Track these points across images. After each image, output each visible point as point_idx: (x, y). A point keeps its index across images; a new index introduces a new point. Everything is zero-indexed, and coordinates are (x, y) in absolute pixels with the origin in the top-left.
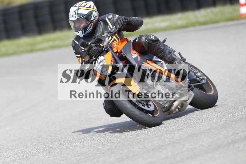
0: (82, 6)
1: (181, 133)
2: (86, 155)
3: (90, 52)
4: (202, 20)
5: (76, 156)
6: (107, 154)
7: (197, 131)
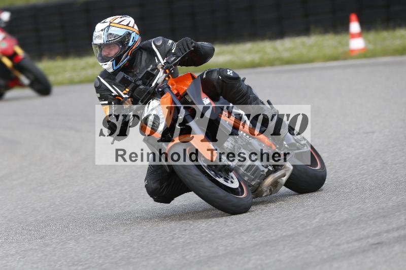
0: (114, 22)
1: (245, 239)
2: (86, 264)
3: (135, 94)
4: (286, 55)
5: (70, 264)
6: (120, 265)
7: (272, 237)
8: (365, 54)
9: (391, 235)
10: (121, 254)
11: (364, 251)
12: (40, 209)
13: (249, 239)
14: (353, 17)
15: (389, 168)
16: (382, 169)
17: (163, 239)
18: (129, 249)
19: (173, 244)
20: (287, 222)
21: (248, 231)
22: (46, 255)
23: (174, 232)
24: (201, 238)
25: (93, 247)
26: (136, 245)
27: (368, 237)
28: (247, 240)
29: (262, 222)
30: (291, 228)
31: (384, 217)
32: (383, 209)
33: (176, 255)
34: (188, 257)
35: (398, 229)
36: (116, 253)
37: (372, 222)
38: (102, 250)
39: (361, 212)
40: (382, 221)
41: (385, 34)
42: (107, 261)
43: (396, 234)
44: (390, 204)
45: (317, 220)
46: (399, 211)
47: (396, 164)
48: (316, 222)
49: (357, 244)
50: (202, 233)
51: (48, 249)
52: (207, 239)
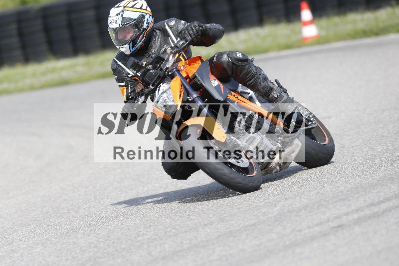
0: (129, 5)
3: (146, 78)
7: (235, 227)
8: (319, 41)
9: (350, 218)
10: (87, 255)
11: (325, 235)
12: (6, 216)
13: (213, 231)
14: (304, 5)
15: (346, 151)
16: (340, 153)
17: (128, 236)
18: (95, 249)
19: (139, 241)
20: (249, 211)
21: (211, 223)
22: (15, 261)
23: (139, 230)
24: (165, 233)
25: (60, 250)
26: (102, 244)
27: (328, 221)
28: (210, 232)
29: (225, 213)
30: (253, 218)
31: (344, 200)
32: (342, 192)
33: (141, 252)
34: (153, 253)
35: (357, 211)
36: (83, 255)
37: (332, 205)
38: (69, 252)
39: (321, 197)
40: (342, 204)
41: (336, 20)
42: (75, 263)
43: (356, 216)
44: (349, 186)
45: (278, 208)
46: (358, 193)
47: (353, 147)
48: (277, 210)
49: (317, 229)
50: (167, 228)
51: (16, 255)
52: (172, 234)
